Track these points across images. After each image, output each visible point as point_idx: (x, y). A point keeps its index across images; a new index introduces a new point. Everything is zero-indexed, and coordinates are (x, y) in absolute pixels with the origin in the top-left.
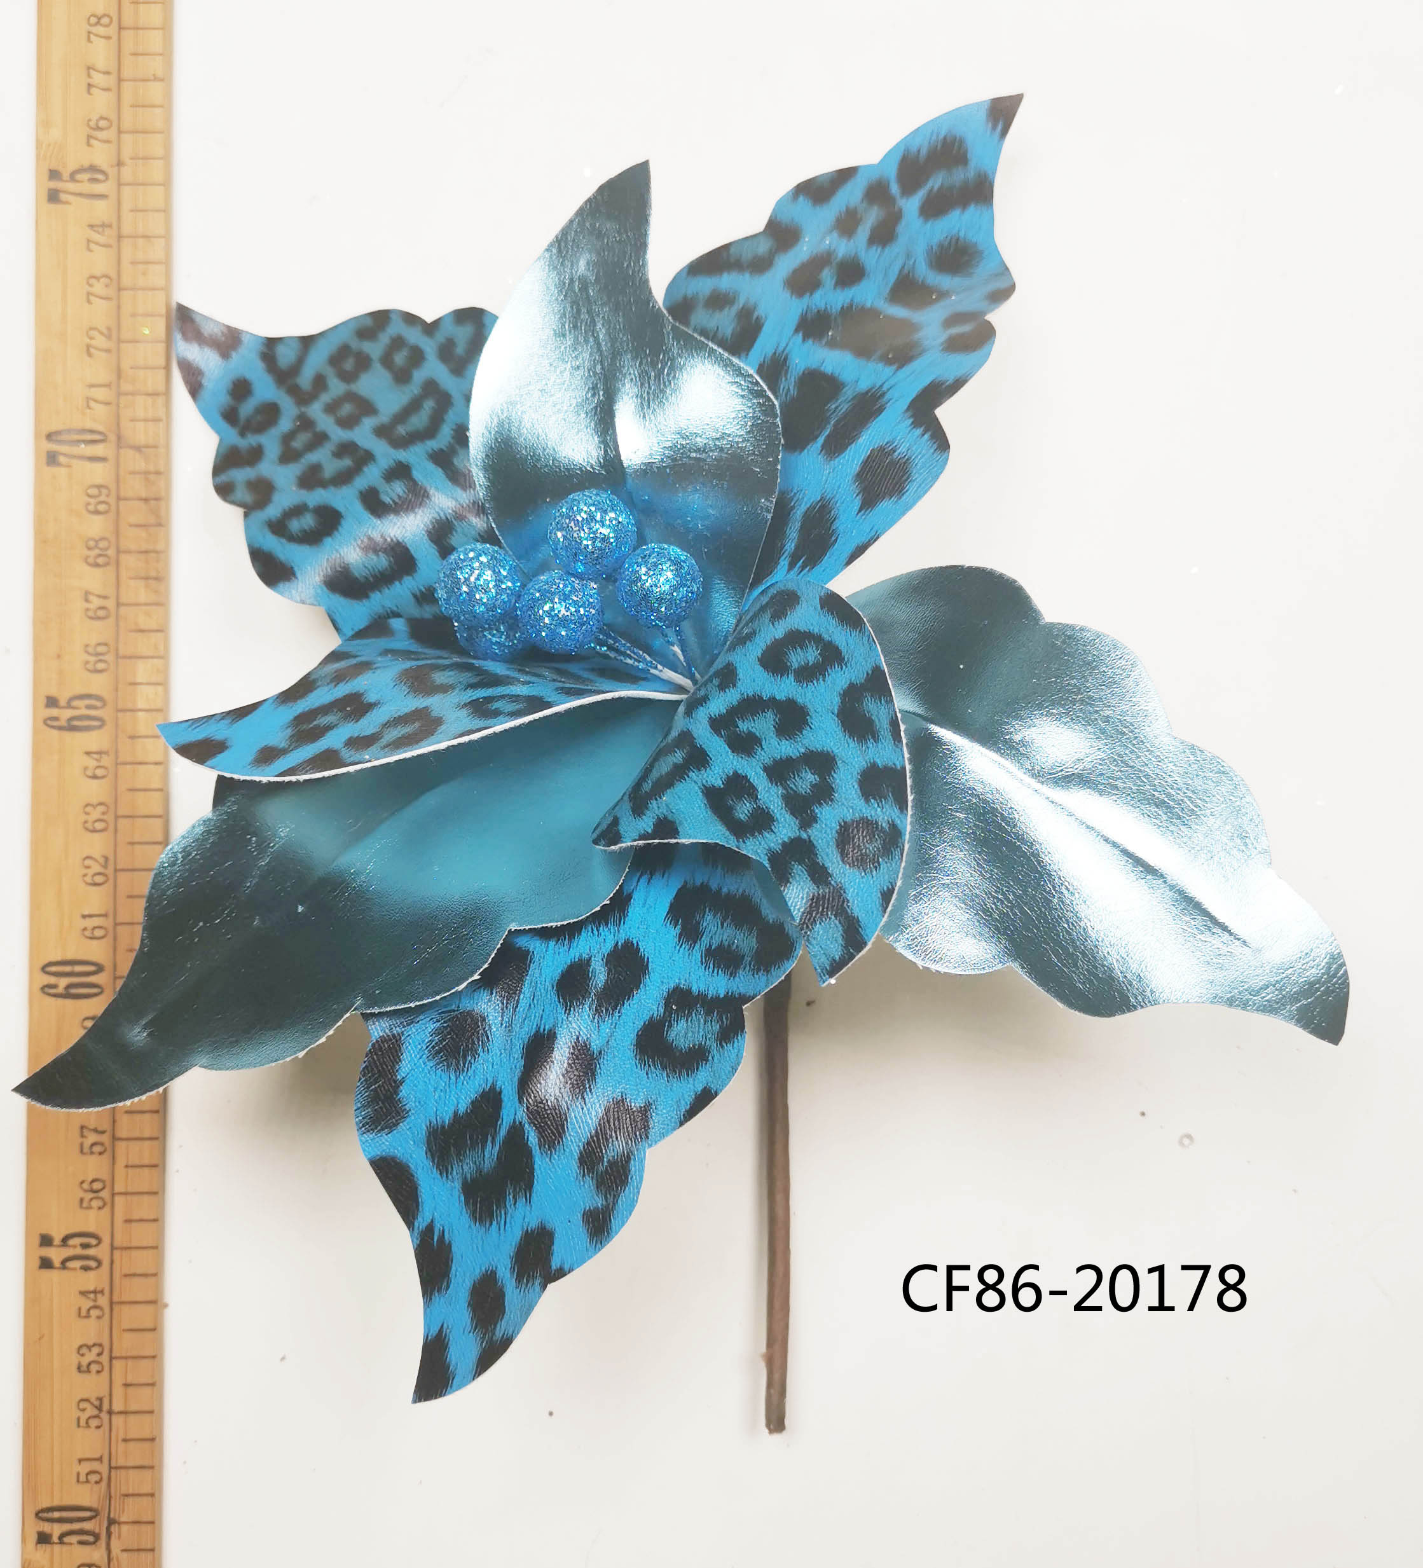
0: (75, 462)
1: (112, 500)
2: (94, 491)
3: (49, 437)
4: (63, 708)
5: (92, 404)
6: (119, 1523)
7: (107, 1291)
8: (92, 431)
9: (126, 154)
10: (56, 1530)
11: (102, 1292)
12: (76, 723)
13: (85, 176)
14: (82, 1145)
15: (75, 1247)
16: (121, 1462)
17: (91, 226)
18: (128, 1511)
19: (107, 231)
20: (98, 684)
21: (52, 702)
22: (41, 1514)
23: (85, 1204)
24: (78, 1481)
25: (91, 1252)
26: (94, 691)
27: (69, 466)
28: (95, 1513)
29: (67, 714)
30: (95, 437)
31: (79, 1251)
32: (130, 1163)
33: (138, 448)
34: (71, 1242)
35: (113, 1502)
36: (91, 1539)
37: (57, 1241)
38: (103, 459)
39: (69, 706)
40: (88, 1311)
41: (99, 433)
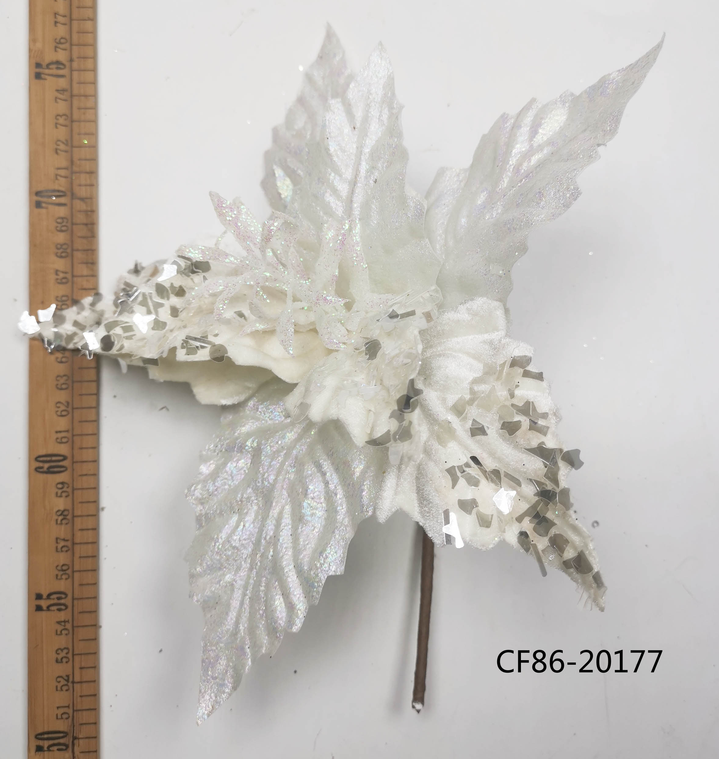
0: (50, 207)
1: (69, 225)
3: (37, 194)
5: (59, 178)
6: (79, 739)
7: (71, 621)
8: (58, 191)
9: (75, 56)
10: (46, 744)
11: (68, 621)
13: (54, 66)
14: (57, 548)
15: (54, 599)
16: (79, 707)
17: (57, 91)
18: (84, 732)
19: (65, 93)
22: (38, 737)
23: (59, 577)
24: (57, 718)
25: (62, 601)
27: (47, 208)
28: (66, 734)
30: (60, 194)
31: (56, 601)
32: (82, 556)
33: (82, 199)
34: (52, 597)
35: (75, 728)
36: (64, 747)
37: (45, 596)
38: (64, 205)
40: (61, 632)
41: (62, 192)
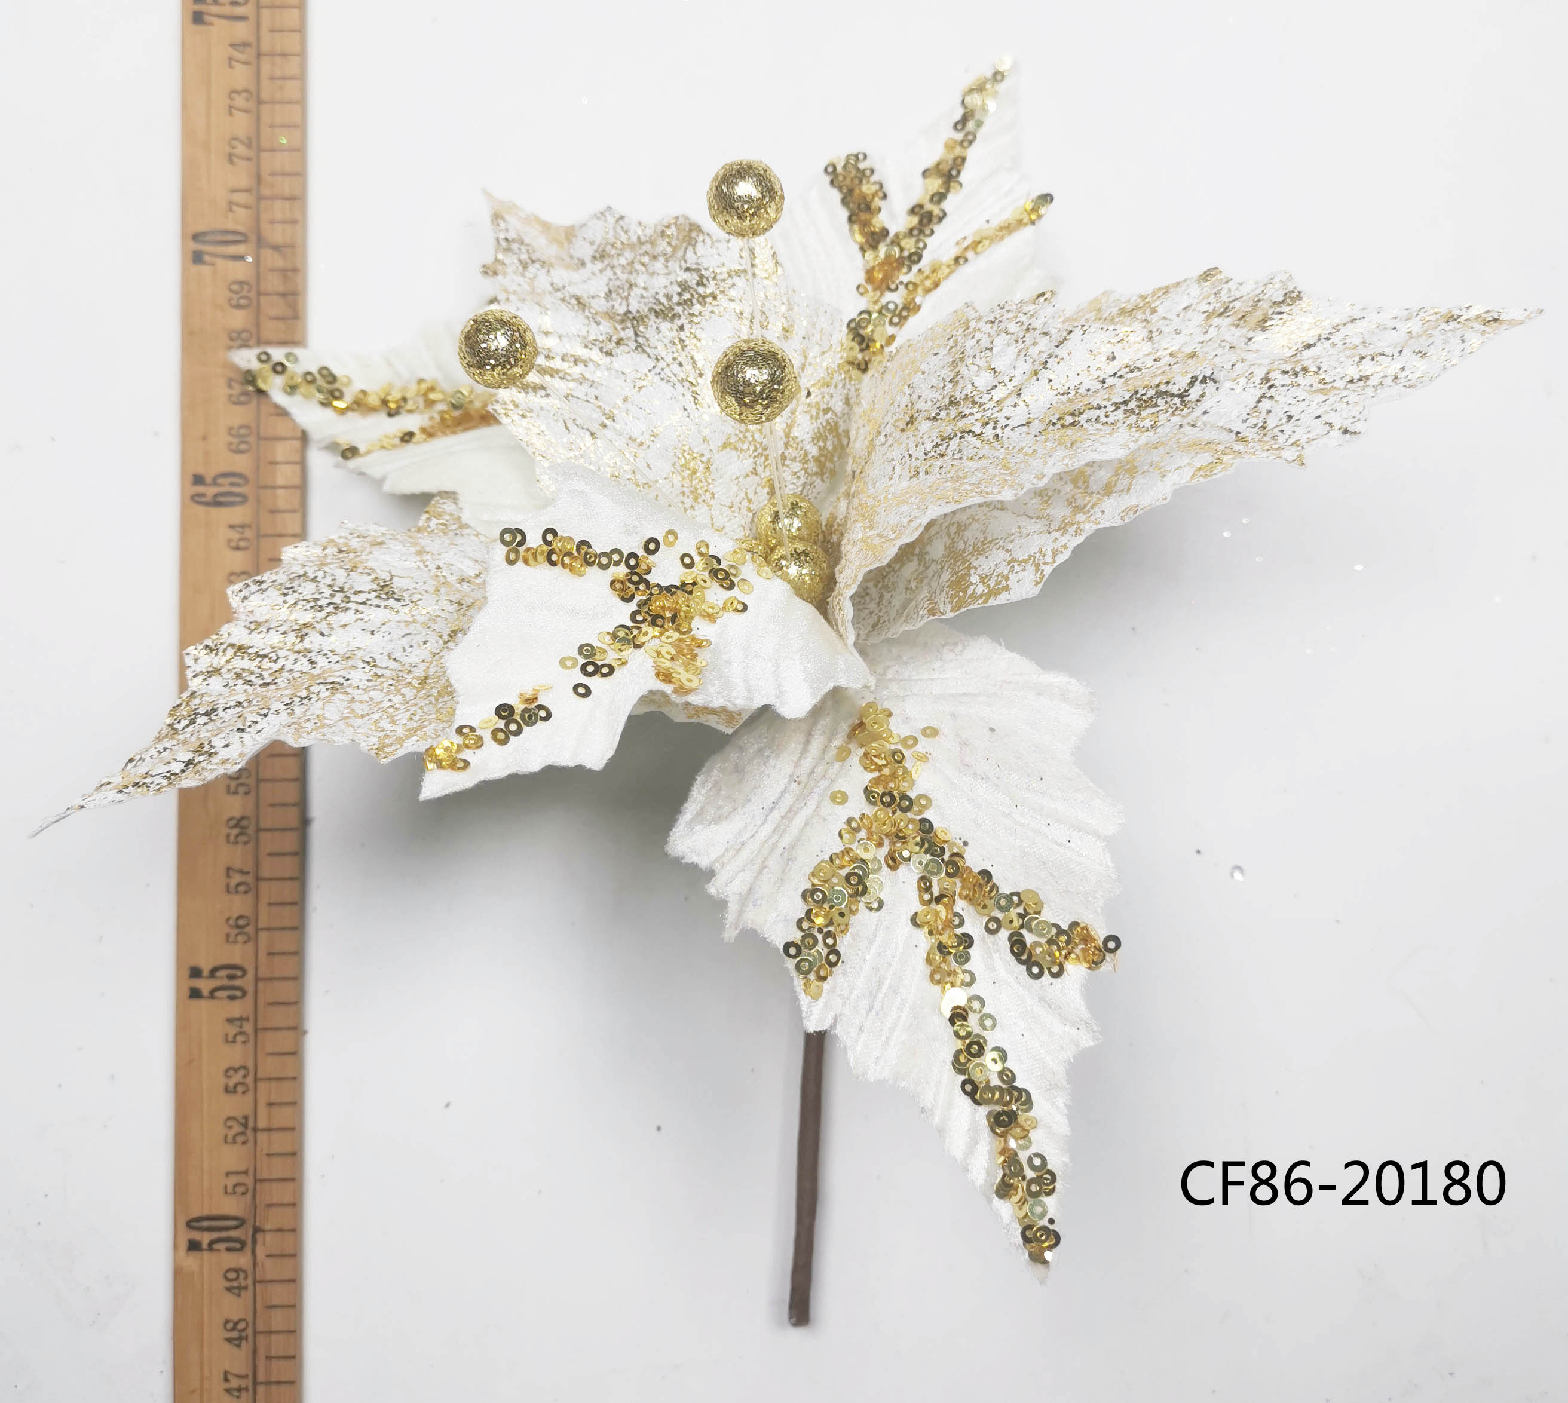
0: (218, 260)
1: (253, 295)
2: (235, 287)
3: (196, 237)
4: (210, 485)
5: (235, 208)
6: (263, 1231)
7: (252, 1018)
8: (234, 232)
10: (206, 1238)
11: (247, 1019)
12: (222, 499)
14: (228, 886)
15: (221, 978)
16: (265, 1176)
17: (232, 45)
18: (272, 1220)
19: (248, 49)
20: (241, 463)
21: (198, 480)
22: (192, 1224)
23: (231, 939)
24: (226, 1193)
25: (237, 983)
26: (237, 469)
27: (213, 264)
28: (241, 1222)
29: (210, 491)
30: (237, 237)
31: (226, 982)
32: (272, 901)
33: (276, 248)
34: (220, 974)
35: (258, 1211)
36: (238, 1245)
37: (206, 973)
38: (243, 258)
39: (214, 483)
40: (235, 1037)
41: (241, 234)
